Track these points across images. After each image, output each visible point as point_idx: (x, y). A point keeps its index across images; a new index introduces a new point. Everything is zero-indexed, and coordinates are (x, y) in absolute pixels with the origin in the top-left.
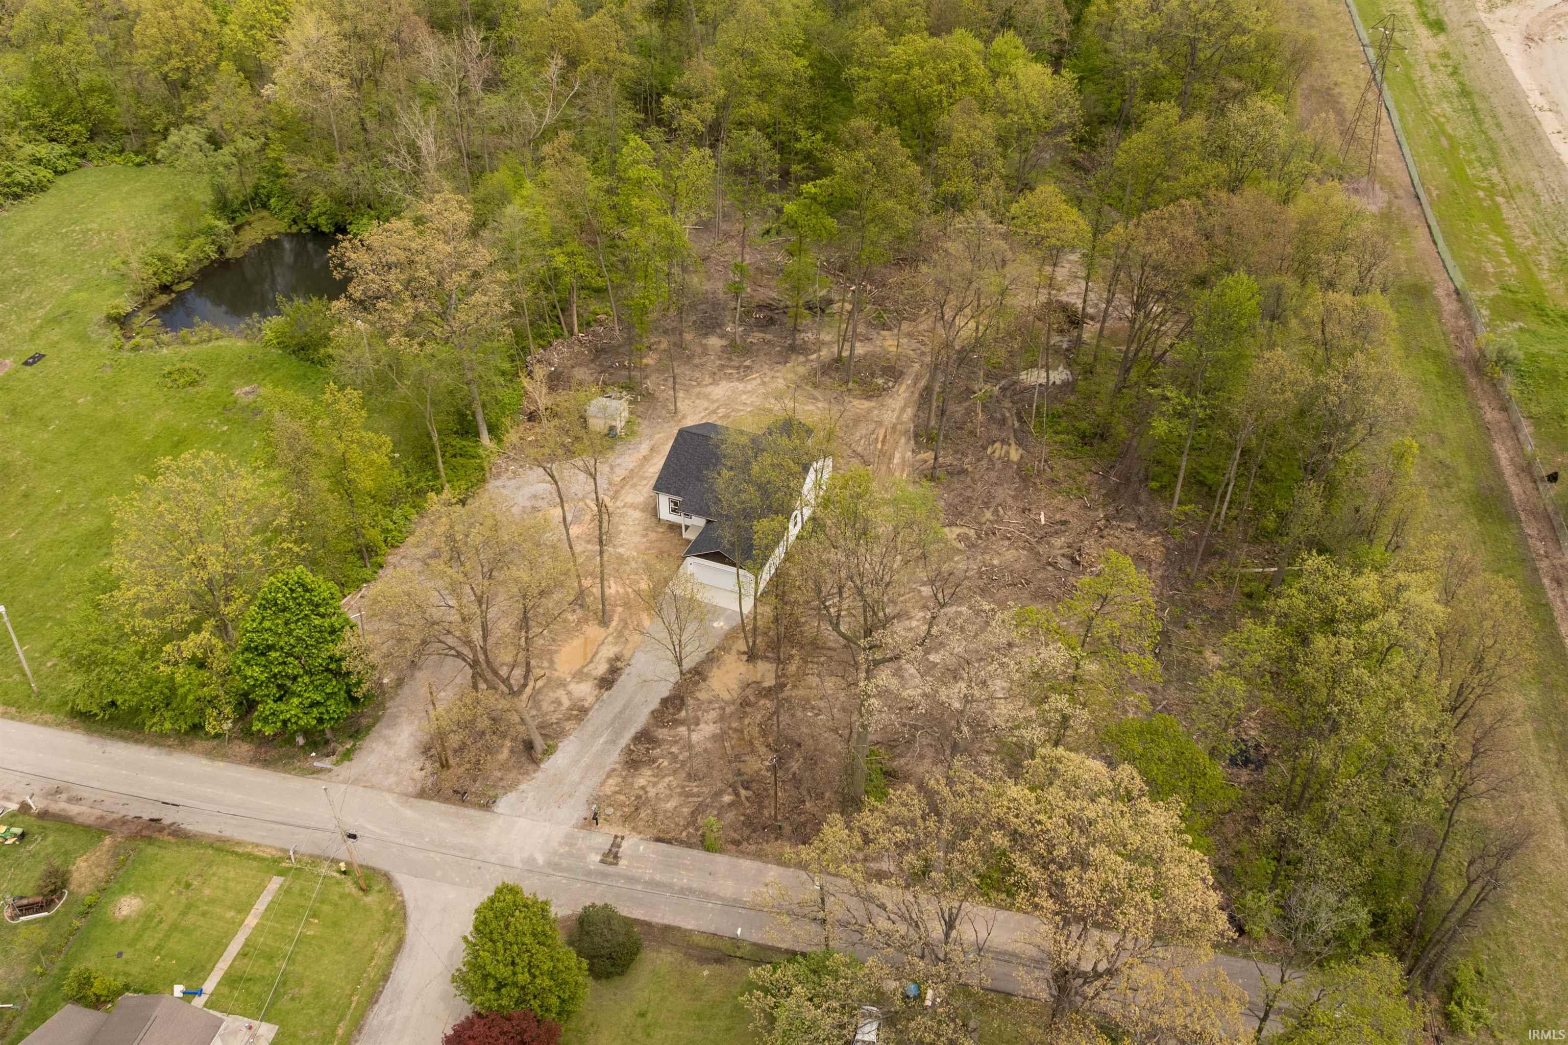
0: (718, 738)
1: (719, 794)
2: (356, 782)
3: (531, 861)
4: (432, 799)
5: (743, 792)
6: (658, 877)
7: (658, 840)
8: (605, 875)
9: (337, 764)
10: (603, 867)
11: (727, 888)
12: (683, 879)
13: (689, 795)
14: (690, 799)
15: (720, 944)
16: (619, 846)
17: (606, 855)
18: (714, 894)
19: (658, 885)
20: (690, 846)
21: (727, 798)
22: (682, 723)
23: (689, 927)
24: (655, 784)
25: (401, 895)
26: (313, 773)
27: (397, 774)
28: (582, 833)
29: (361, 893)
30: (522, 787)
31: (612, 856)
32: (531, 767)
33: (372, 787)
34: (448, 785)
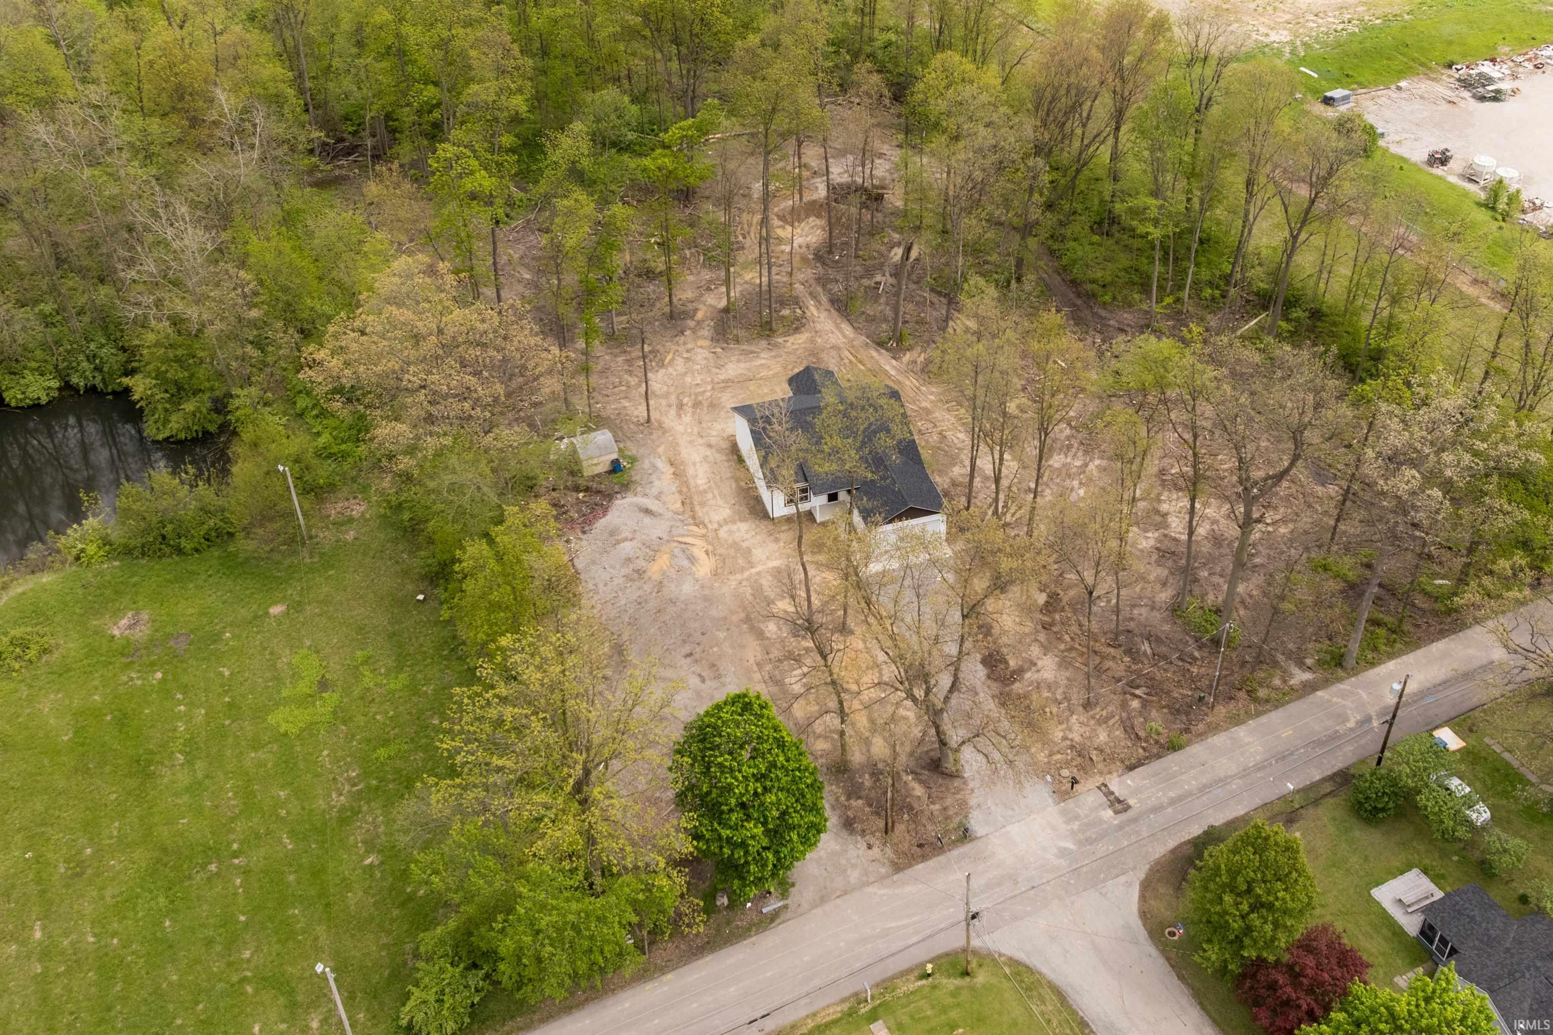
0: (1064, 664)
1: (1124, 705)
2: (823, 900)
3: (1063, 853)
4: (910, 865)
5: (1137, 692)
6: (1172, 794)
7: (1131, 768)
8: (1135, 820)
9: (784, 895)
10: (1124, 817)
11: (1226, 766)
12: (1190, 781)
13: (1106, 720)
14: (1111, 722)
15: (1276, 809)
16: (1112, 793)
17: (1111, 805)
18: (1226, 777)
19: (1180, 799)
20: (1159, 756)
21: (1135, 704)
22: (1020, 671)
23: (1242, 813)
24: (1070, 729)
25: (1000, 955)
26: (772, 920)
27: (854, 866)
28: (1071, 803)
29: (968, 979)
30: (973, 802)
31: (1119, 804)
32: (957, 783)
33: (846, 893)
34: (906, 845)
